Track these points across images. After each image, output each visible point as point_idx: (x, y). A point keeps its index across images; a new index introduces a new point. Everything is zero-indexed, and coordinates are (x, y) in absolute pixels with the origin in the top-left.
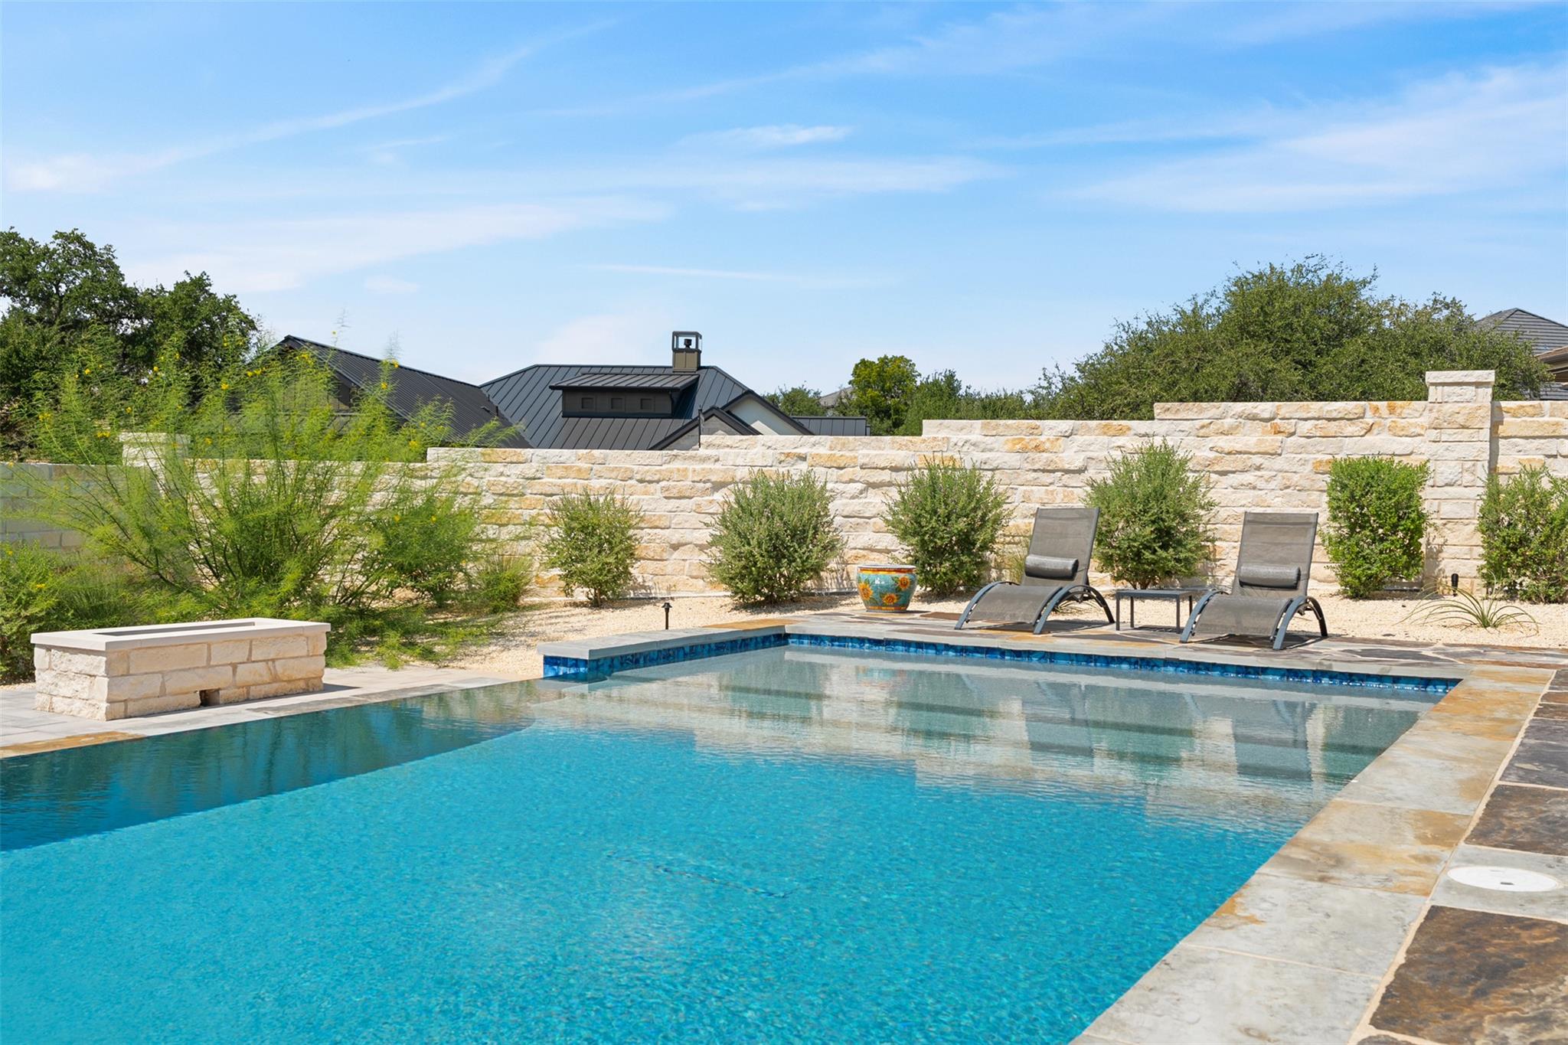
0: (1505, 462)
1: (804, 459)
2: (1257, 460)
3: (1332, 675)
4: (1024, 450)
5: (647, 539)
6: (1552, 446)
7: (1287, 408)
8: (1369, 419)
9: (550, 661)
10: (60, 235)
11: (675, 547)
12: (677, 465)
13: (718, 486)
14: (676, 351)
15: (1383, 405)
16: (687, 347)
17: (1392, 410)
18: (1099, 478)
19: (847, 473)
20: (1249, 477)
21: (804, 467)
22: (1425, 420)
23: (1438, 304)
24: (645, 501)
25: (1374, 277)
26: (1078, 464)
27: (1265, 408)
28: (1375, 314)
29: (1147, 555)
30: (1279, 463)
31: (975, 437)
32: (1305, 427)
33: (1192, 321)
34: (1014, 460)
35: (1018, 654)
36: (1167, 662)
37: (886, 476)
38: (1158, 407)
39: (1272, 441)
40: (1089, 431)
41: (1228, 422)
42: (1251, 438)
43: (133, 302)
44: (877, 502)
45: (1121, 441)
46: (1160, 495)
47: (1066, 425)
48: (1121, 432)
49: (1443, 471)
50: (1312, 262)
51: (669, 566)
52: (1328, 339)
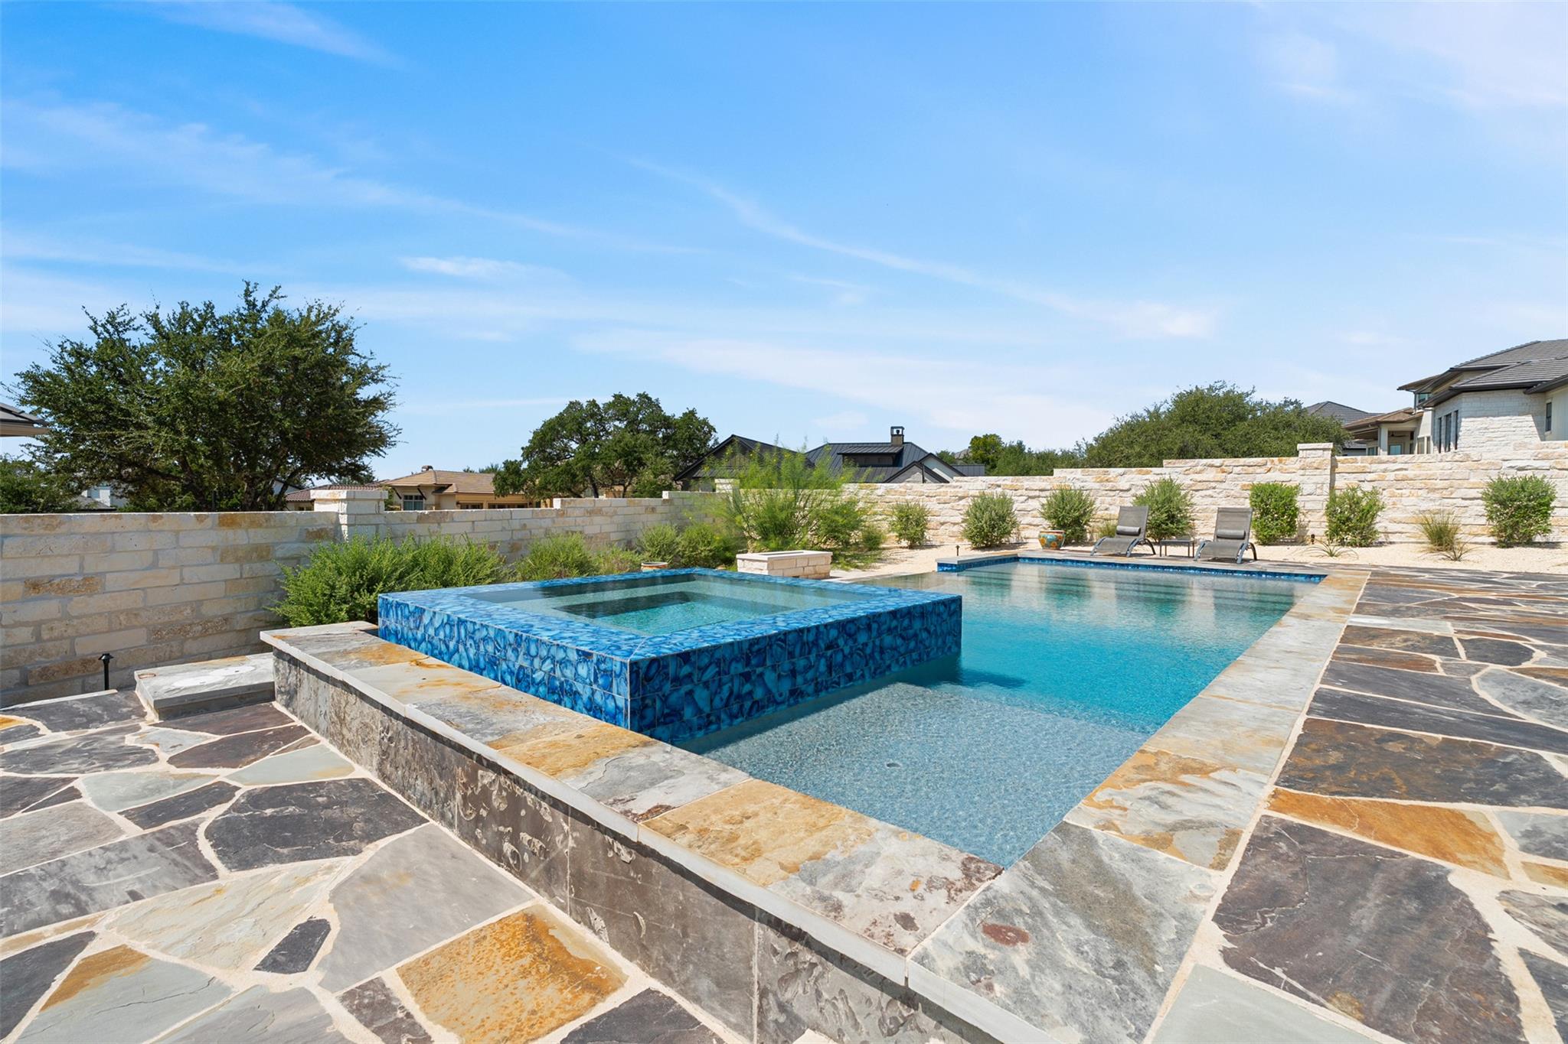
0: (1337, 484)
1: (999, 486)
2: (1213, 484)
3: (1267, 573)
4: (1101, 481)
5: (933, 521)
6: (1362, 477)
7: (1229, 461)
8: (1269, 465)
9: (940, 565)
10: (639, 395)
11: (942, 524)
12: (942, 490)
13: (961, 498)
14: (892, 435)
15: (1276, 459)
16: (897, 434)
17: (1280, 462)
18: (1139, 493)
19: (1019, 492)
20: (1210, 492)
21: (999, 490)
22: (1298, 465)
23: (1287, 403)
24: (931, 505)
25: (1253, 391)
26: (1127, 487)
27: (1217, 462)
28: (1253, 410)
29: (1164, 526)
30: (1224, 486)
31: (1079, 476)
32: (1237, 470)
33: (1155, 415)
34: (1097, 486)
35: (1122, 565)
36: (1190, 568)
37: (1037, 493)
38: (1165, 462)
39: (1221, 476)
40: (1132, 472)
41: (1199, 468)
42: (1211, 475)
43: (667, 422)
44: (1035, 504)
45: (1147, 477)
46: (1170, 500)
47: (1122, 470)
48: (1148, 473)
49: (1307, 488)
50: (1219, 385)
51: (940, 532)
52: (1228, 422)
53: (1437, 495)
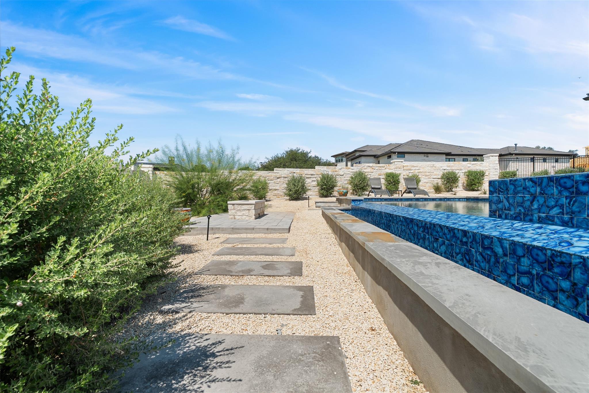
2: (370, 173)
6: (410, 171)
8: (386, 167)
15: (387, 165)
17: (389, 166)
31: (325, 169)
32: (377, 168)
39: (372, 170)
41: (365, 167)
45: (349, 170)
53: (427, 177)
